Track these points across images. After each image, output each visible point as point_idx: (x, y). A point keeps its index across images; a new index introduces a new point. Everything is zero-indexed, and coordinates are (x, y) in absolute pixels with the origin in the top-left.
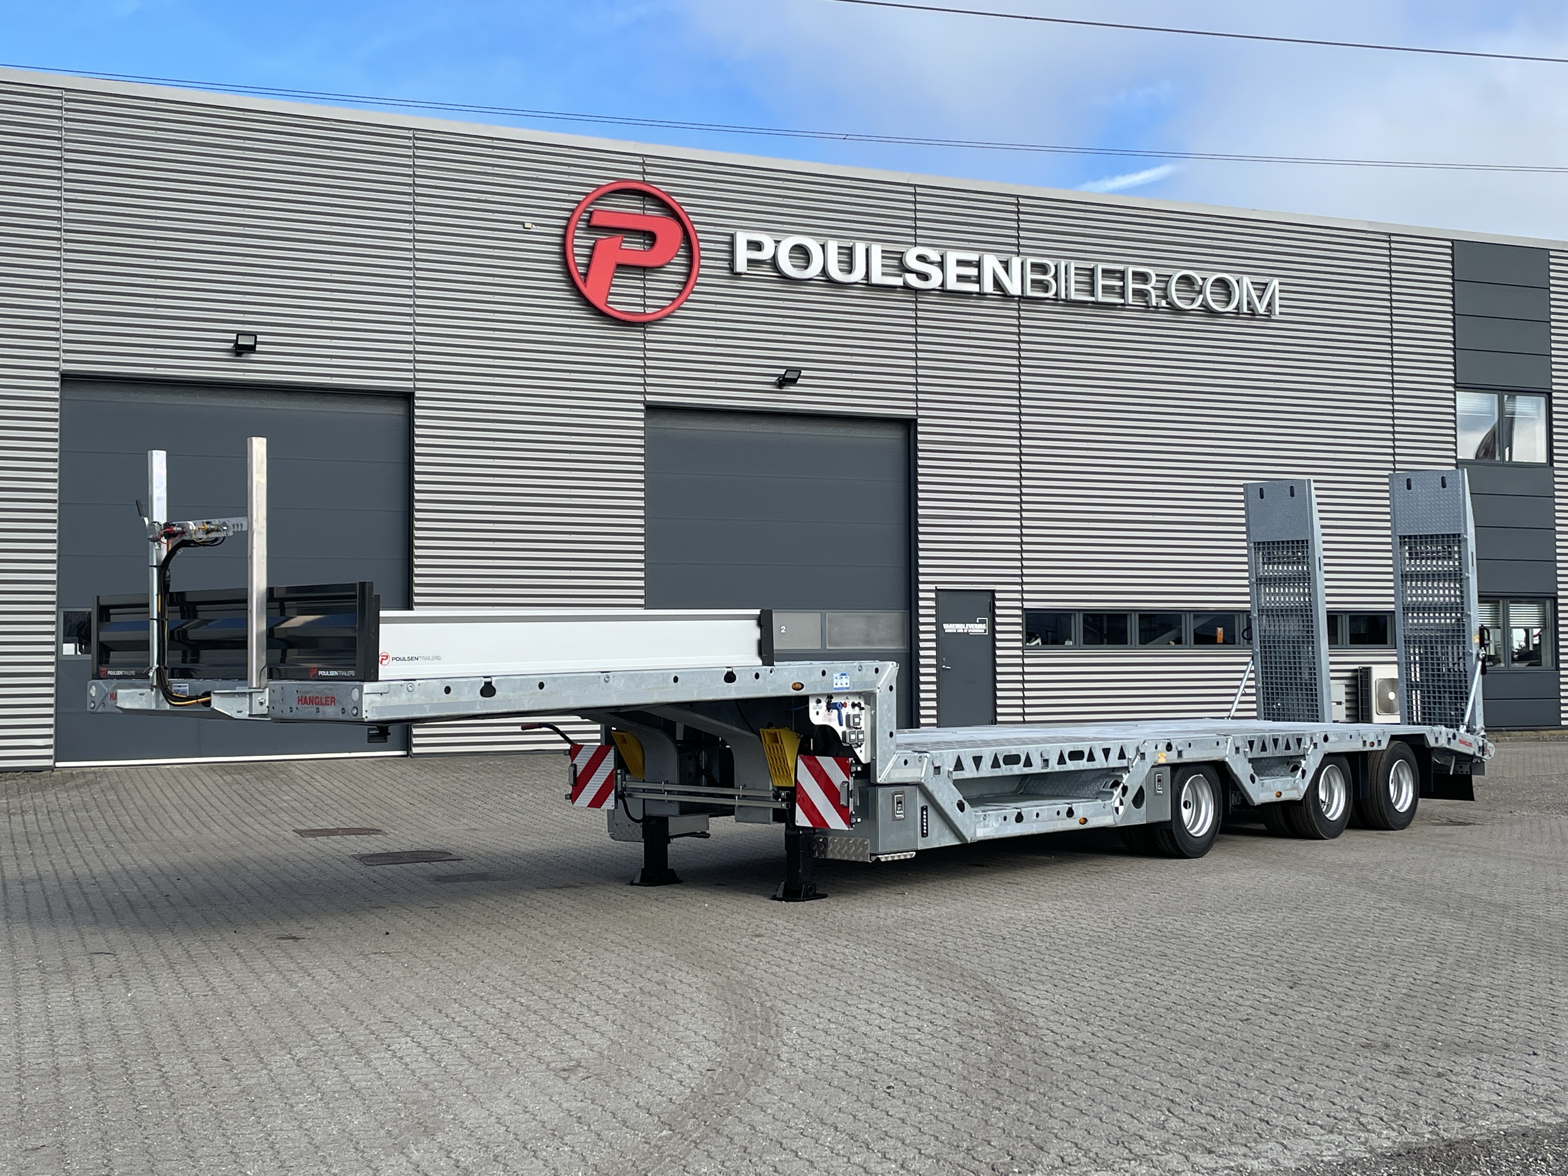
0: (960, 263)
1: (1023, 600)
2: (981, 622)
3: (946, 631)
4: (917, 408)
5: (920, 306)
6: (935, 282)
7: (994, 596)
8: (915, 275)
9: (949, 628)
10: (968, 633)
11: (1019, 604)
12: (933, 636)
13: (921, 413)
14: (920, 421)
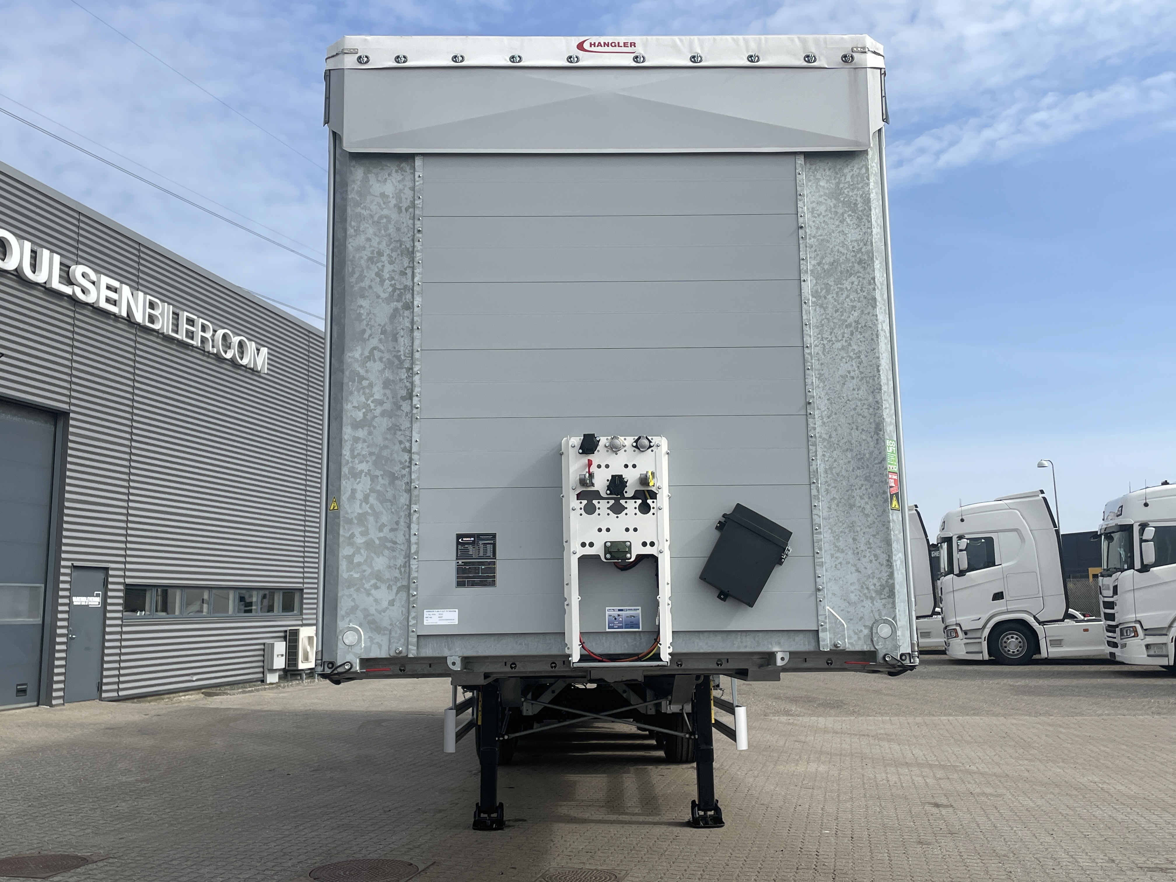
0: (109, 288)
1: (124, 577)
2: (98, 595)
3: (75, 603)
4: (70, 404)
5: (78, 316)
6: (91, 299)
7: (108, 573)
8: (79, 289)
9: (77, 601)
10: (88, 605)
11: (121, 580)
12: (66, 608)
13: (72, 408)
14: (72, 415)
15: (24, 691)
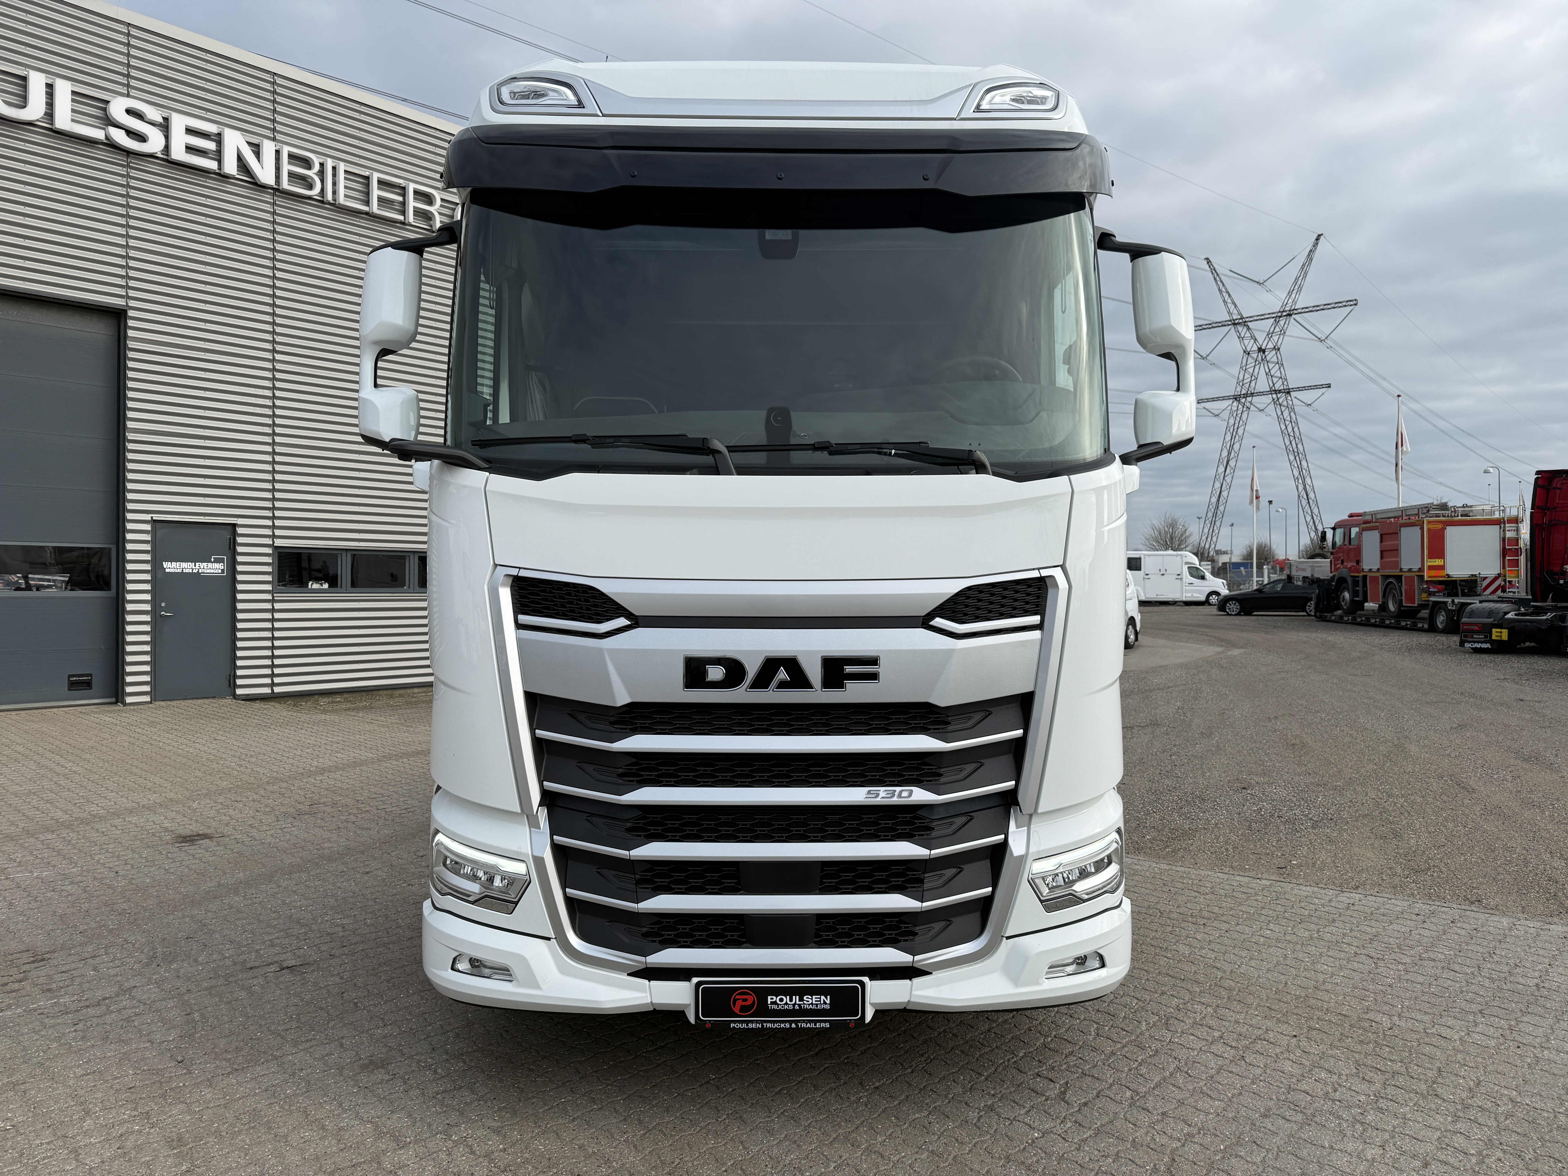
1: (274, 536)
2: (217, 561)
4: (128, 297)
5: (133, 173)
7: (235, 530)
11: (268, 541)
12: (147, 577)
13: (132, 303)
14: (131, 313)
15: (88, 685)
